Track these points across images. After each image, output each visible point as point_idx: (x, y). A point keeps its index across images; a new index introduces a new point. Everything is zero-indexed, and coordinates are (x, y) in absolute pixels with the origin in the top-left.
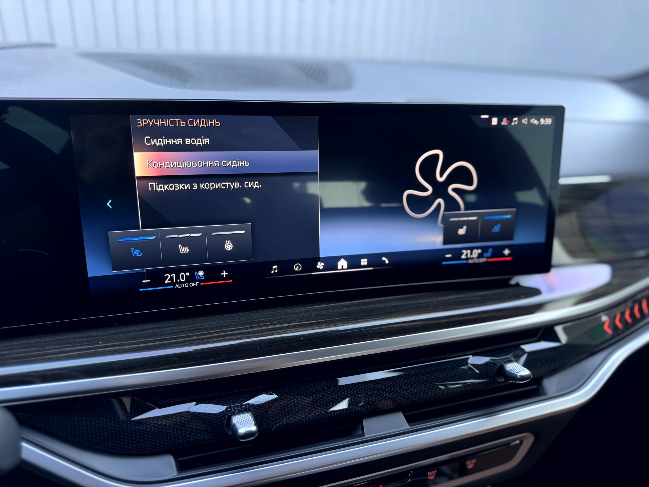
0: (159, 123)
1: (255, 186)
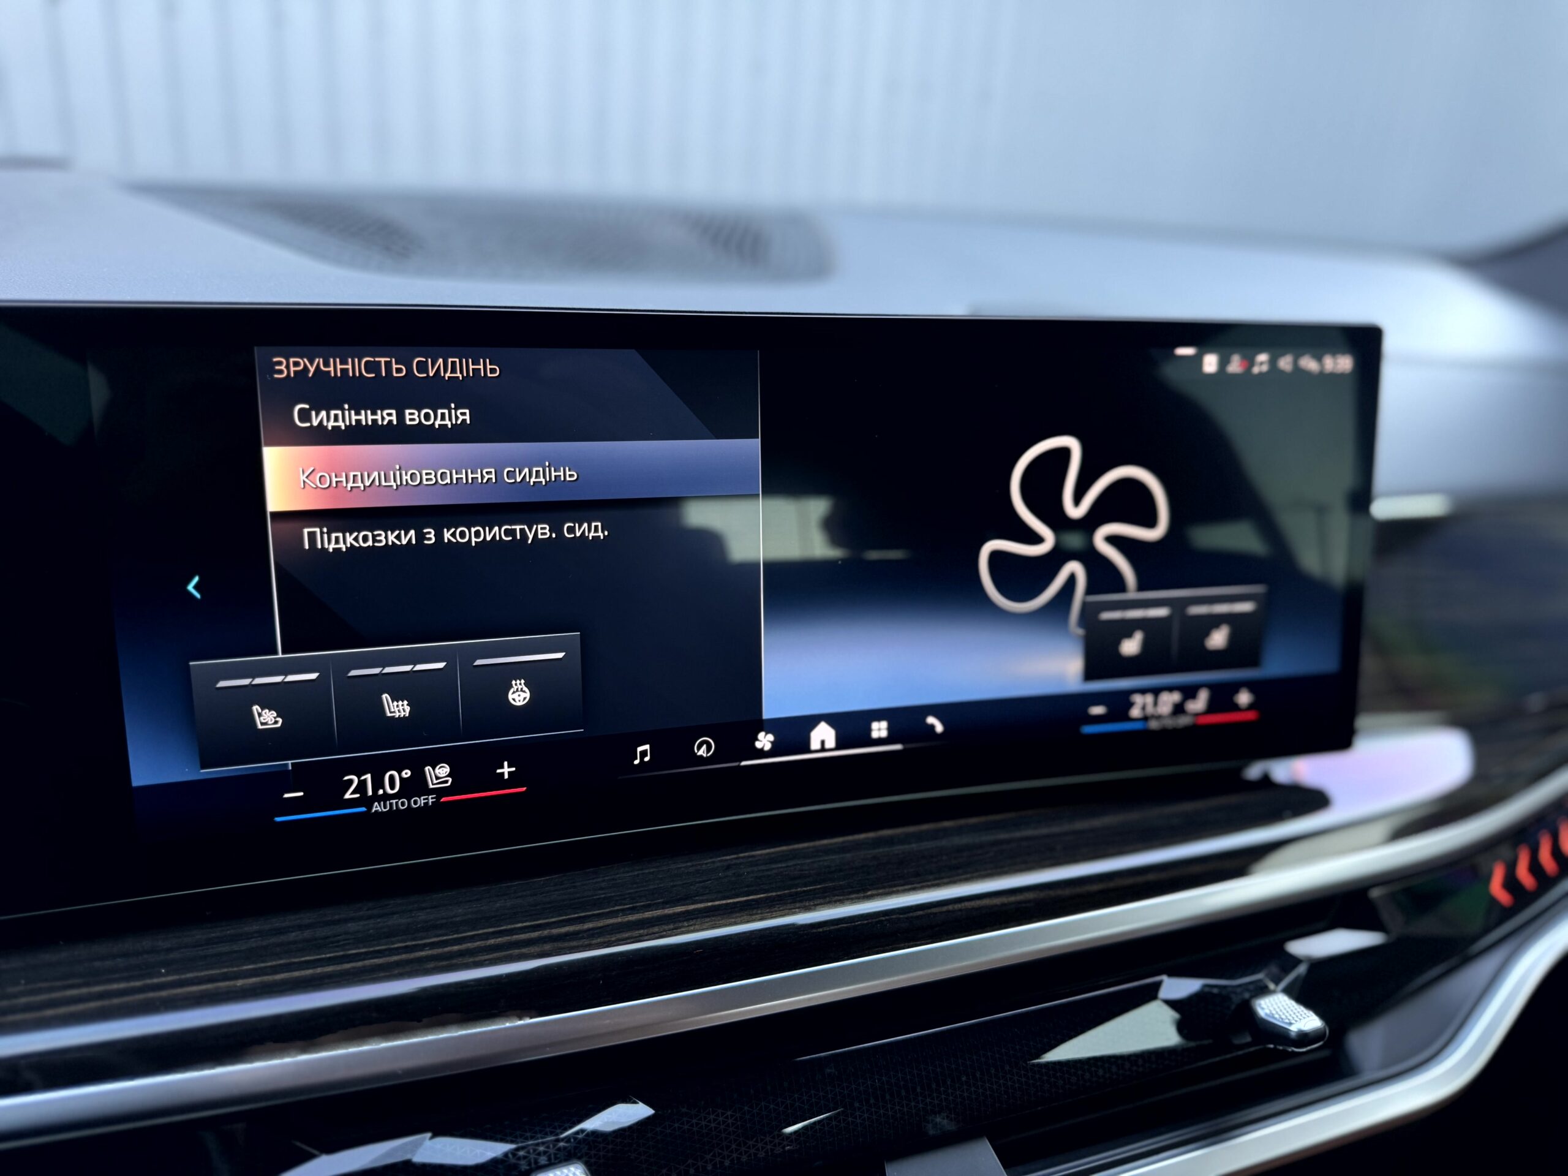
0: (335, 367)
1: (592, 534)
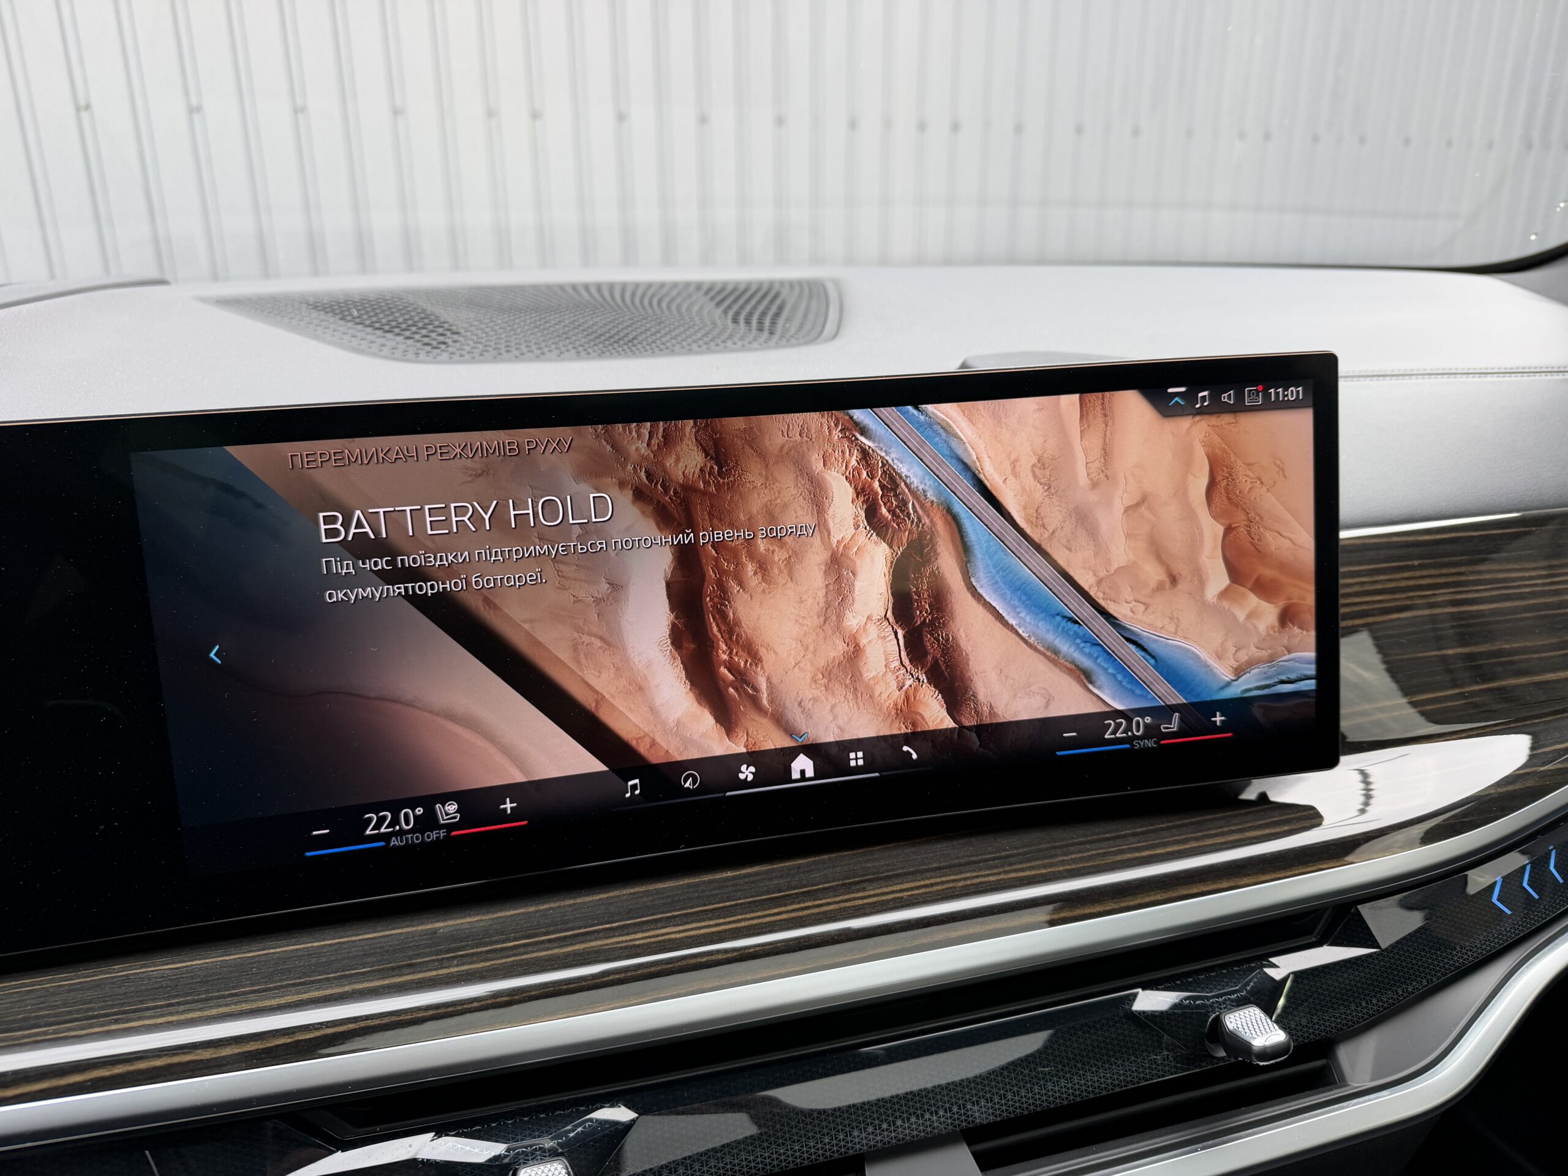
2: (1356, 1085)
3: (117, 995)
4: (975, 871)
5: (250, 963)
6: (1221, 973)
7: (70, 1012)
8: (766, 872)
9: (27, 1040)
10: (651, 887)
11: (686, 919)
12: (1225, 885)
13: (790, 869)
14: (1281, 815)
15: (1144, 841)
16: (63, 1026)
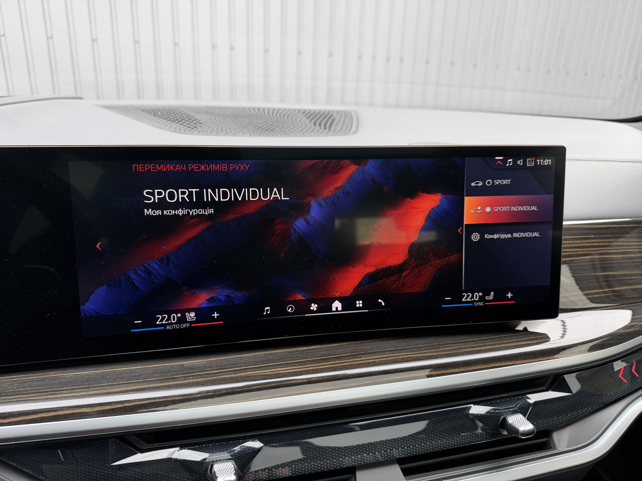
2: (560, 449)
3: (51, 384)
4: (406, 352)
5: (107, 374)
6: (506, 400)
7: (32, 390)
8: (320, 348)
9: (14, 400)
10: (273, 352)
11: (287, 365)
12: (510, 363)
13: (329, 347)
14: (533, 336)
15: (477, 344)
16: (29, 395)
